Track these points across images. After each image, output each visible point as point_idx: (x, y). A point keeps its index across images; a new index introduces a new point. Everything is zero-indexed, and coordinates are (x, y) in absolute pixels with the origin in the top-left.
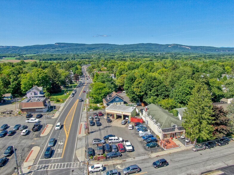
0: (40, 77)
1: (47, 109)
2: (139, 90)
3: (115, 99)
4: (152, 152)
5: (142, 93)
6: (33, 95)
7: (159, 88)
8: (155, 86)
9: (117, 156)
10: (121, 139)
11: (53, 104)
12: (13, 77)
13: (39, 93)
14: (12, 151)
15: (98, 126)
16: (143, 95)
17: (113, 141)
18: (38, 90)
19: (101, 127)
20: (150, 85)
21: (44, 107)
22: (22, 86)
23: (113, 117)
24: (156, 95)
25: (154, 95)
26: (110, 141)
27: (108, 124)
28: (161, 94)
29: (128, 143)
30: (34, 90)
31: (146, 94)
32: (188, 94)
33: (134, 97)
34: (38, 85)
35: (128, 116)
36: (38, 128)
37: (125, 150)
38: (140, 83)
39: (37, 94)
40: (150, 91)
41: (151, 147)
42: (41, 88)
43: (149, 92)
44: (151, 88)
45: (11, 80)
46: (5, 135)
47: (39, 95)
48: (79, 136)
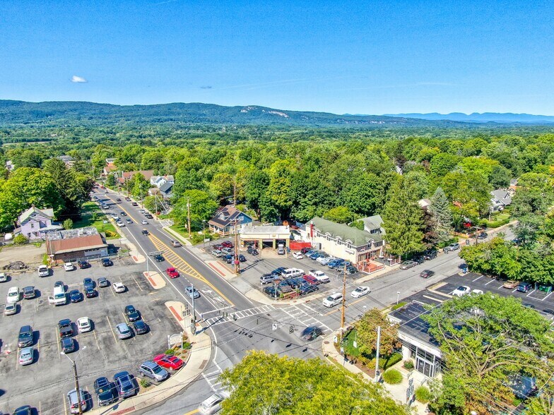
0: (42, 186)
5: (290, 203)
6: (37, 228)
7: (317, 190)
8: (311, 189)
9: (313, 290)
13: (48, 222)
15: (242, 261)
16: (290, 206)
19: (249, 262)
27: (254, 257)
28: (324, 201)
30: (38, 218)
31: (296, 203)
32: (369, 196)
33: (273, 210)
35: (284, 240)
37: (319, 282)
39: (45, 226)
40: (305, 197)
42: (48, 212)
43: (303, 200)
44: (306, 193)
47: (51, 226)
48: (225, 278)
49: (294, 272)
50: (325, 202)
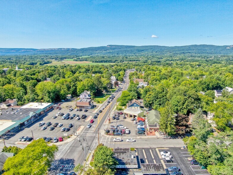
0: (89, 84)
1: (91, 107)
2: (149, 100)
3: (133, 104)
4: (139, 136)
5: (151, 102)
6: (84, 97)
7: (161, 99)
8: (159, 98)
9: (120, 135)
10: (125, 128)
11: (95, 104)
12: (73, 84)
13: (87, 95)
14: (72, 126)
15: (117, 120)
17: (121, 128)
18: (87, 93)
19: (118, 121)
20: (155, 97)
21: (89, 106)
22: (78, 90)
23: (128, 116)
24: (159, 104)
25: (158, 104)
26: (119, 128)
27: (123, 119)
29: (128, 130)
30: (85, 94)
34: (87, 90)
35: (136, 116)
36: (85, 117)
37: (125, 133)
38: (150, 95)
39: (86, 96)
41: (140, 134)
42: (89, 92)
43: (155, 102)
44: (157, 99)
45: (72, 86)
46: (68, 118)
47: (88, 97)
48: (104, 123)
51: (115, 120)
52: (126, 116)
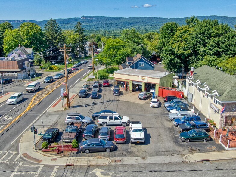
0: (30, 34)
2: (182, 45)
3: (137, 63)
4: (192, 151)
5: (189, 51)
7: (222, 39)
8: (215, 37)
9: (104, 151)
10: (125, 119)
11: (41, 72)
15: (93, 98)
16: (190, 55)
17: (107, 120)
18: (25, 52)
19: (98, 101)
20: (204, 33)
21: (19, 70)
22: (5, 47)
23: (127, 89)
24: (214, 54)
25: (211, 52)
26: (101, 121)
27: (113, 98)
28: (227, 50)
30: (19, 52)
31: (196, 52)
33: (173, 59)
38: (185, 32)
40: (204, 45)
41: (192, 140)
42: (30, 50)
43: (202, 48)
44: (207, 41)
48: (50, 109)
49: (111, 118)
50: (229, 52)
51: (89, 100)
52: (122, 89)
